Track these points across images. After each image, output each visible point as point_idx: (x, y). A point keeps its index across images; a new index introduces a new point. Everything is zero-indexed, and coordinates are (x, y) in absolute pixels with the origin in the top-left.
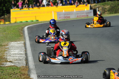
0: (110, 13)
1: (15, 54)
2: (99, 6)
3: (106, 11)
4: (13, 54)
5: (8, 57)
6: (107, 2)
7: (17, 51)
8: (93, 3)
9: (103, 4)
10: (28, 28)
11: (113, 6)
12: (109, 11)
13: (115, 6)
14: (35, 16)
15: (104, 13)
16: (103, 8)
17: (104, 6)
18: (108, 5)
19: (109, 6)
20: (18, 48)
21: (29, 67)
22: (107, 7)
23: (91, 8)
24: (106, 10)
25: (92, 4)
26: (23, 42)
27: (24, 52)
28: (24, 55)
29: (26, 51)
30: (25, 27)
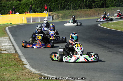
0: (63, 19)
1: (6, 45)
3: (60, 18)
4: (5, 45)
5: (2, 48)
6: (60, 11)
7: (6, 44)
10: (8, 28)
12: (61, 17)
14: (10, 21)
15: (58, 19)
16: (57, 16)
17: (58, 14)
19: (62, 14)
20: (6, 41)
21: (18, 54)
22: (60, 15)
23: (49, 15)
26: (8, 38)
27: (11, 44)
28: (12, 46)
29: (12, 43)
30: (6, 27)
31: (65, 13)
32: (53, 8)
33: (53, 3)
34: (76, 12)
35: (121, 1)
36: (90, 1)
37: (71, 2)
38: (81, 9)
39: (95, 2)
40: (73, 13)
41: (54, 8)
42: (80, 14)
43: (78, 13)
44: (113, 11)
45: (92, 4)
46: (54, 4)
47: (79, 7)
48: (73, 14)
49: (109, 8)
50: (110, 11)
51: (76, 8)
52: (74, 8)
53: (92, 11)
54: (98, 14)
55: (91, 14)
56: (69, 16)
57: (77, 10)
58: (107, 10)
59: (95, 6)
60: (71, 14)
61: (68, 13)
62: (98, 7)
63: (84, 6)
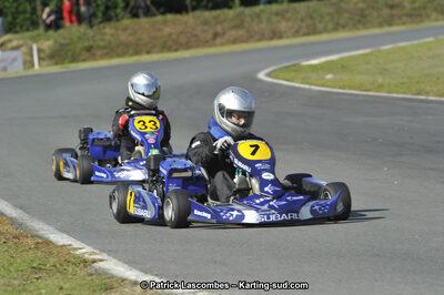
0: (56, 64)
2: (21, 42)
9: (31, 38)
11: (63, 41)
12: (51, 57)
13: (69, 42)
18: (48, 39)
24: (42, 55)
31: (64, 38)
32: (9, 18)
34: (113, 31)
38: (135, 16)
40: (100, 36)
41: (14, 18)
42: (131, 38)
43: (124, 37)
44: (275, 19)
48: (103, 40)
49: (256, 9)
50: (265, 21)
51: (112, 13)
52: (104, 14)
53: (186, 23)
54: (210, 36)
55: (183, 39)
56: (84, 53)
57: (118, 20)
58: (250, 16)
59: (194, 3)
60: (91, 43)
61: (80, 38)
62: (210, 5)
63: (148, 3)
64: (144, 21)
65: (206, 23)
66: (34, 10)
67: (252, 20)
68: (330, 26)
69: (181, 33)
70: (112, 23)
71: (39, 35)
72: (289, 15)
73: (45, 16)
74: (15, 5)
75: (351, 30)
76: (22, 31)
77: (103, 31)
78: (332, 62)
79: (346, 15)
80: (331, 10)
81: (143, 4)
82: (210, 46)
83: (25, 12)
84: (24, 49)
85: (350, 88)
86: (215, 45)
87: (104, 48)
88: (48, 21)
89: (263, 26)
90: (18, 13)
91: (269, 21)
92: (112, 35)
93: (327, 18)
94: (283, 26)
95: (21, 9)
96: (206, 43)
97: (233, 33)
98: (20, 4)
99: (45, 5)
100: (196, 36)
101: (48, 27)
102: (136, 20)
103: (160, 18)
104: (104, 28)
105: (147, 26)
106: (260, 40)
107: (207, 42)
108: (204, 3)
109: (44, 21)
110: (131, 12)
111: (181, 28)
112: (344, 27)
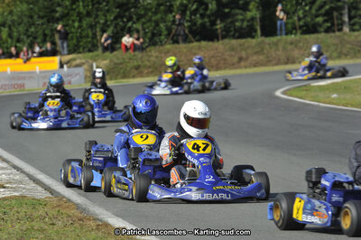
2: (83, 61)
8: (66, 52)
9: (91, 58)
11: (118, 62)
13: (122, 61)
17: (95, 60)
18: (105, 60)
22: (103, 64)
25: (64, 55)
31: (118, 58)
32: (75, 41)
33: (73, 21)
34: (157, 54)
35: (320, 12)
36: (208, 12)
37: (138, 20)
38: (176, 42)
39: (224, 17)
40: (147, 58)
41: (78, 42)
44: (289, 47)
45: (213, 23)
46: (76, 24)
47: (169, 34)
48: (149, 61)
49: (274, 39)
50: (281, 49)
51: (157, 39)
52: (151, 39)
53: (217, 49)
54: (236, 59)
55: (214, 62)
56: (133, 70)
57: (162, 45)
58: (269, 44)
59: (224, 33)
60: (140, 63)
61: (130, 59)
62: (237, 34)
63: (187, 31)
64: (182, 46)
65: (232, 49)
66: (94, 36)
67: (271, 48)
68: (335, 54)
69: (213, 57)
70: (157, 47)
71: (98, 55)
72: (301, 44)
73: (103, 40)
74: (79, 31)
75: (352, 58)
76: (84, 52)
77: (149, 54)
78: (337, 83)
79: (348, 46)
80: (336, 41)
81: (182, 33)
82: (236, 68)
83: (88, 36)
84: (85, 66)
85: (352, 106)
86: (240, 68)
87: (150, 67)
88: (106, 44)
89: (280, 53)
90: (81, 37)
91: (284, 49)
92: (157, 57)
93: (333, 48)
94: (296, 53)
95: (84, 33)
96: (233, 66)
97: (255, 58)
98: (83, 30)
99: (104, 31)
100: (225, 60)
101: (106, 49)
102: (176, 45)
103: (196, 44)
104: (150, 51)
105: (185, 50)
106: (277, 64)
107: (233, 64)
108: (232, 33)
109: (102, 44)
110: (172, 38)
111: (212, 53)
112: (346, 55)
